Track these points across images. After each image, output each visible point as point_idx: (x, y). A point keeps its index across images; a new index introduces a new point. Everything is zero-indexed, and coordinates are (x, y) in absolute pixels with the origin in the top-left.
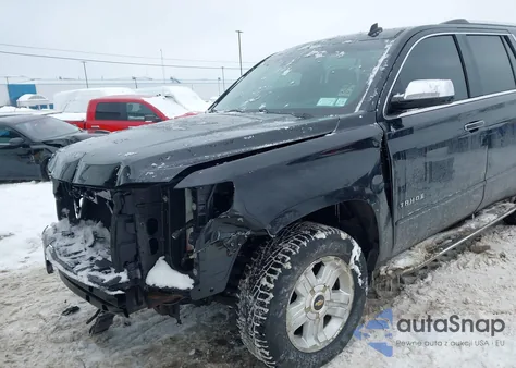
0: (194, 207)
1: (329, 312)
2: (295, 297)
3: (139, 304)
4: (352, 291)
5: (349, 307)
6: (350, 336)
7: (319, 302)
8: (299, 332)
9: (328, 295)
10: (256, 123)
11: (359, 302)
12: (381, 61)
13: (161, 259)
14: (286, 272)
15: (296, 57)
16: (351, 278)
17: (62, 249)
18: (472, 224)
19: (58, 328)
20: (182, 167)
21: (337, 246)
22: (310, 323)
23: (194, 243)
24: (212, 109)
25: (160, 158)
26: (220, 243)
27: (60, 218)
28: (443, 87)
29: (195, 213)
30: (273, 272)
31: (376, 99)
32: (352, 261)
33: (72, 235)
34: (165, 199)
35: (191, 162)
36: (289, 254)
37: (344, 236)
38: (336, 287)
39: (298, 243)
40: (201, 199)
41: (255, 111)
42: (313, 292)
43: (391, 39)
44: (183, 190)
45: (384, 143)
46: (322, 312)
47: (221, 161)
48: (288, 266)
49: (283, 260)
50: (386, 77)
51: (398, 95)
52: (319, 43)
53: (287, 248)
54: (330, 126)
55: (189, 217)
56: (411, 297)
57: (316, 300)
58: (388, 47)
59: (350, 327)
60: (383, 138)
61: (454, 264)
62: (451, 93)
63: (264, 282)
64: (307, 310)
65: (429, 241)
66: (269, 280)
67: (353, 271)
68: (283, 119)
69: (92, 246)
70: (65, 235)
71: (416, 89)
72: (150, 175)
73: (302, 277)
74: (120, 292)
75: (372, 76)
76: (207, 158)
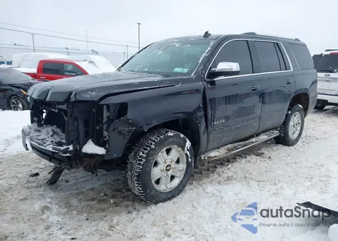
0: (108, 114)
1: (174, 174)
2: (156, 164)
3: (77, 164)
4: (186, 164)
5: (184, 172)
6: (184, 187)
7: (168, 168)
8: (158, 182)
9: (173, 165)
10: (142, 77)
11: (189, 170)
12: (207, 51)
13: (90, 140)
14: (152, 149)
15: (166, 45)
16: (185, 157)
17: (35, 137)
18: (254, 140)
19: (28, 182)
20: (103, 94)
21: (178, 140)
22: (163, 178)
23: (107, 131)
24: (119, 69)
25: (92, 90)
26: (120, 133)
27: (32, 123)
28: (234, 66)
29: (108, 117)
30: (146, 150)
31: (202, 70)
32: (186, 149)
33: (39, 131)
34: (94, 110)
35: (108, 92)
36: (154, 141)
37: (182, 136)
38: (178, 162)
39: (159, 137)
40: (112, 110)
41: (142, 72)
42: (165, 162)
43: (213, 40)
44: (103, 105)
45: (204, 93)
46: (170, 173)
47: (122, 93)
48: (153, 147)
49: (151, 144)
50: (208, 59)
51: (213, 69)
52: (178, 38)
53: (153, 139)
54: (178, 81)
55: (105, 120)
56: (218, 174)
57: (167, 166)
58: (211, 44)
59: (184, 182)
60: (204, 89)
61: (244, 160)
62: (239, 69)
63: (141, 154)
64: (162, 171)
65: (229, 146)
66: (143, 153)
67: (186, 154)
68: (156, 76)
69: (52, 136)
70: (36, 131)
71: (222, 66)
72: (87, 97)
73: (160, 154)
74: (68, 155)
75: (202, 59)
76: (115, 91)
